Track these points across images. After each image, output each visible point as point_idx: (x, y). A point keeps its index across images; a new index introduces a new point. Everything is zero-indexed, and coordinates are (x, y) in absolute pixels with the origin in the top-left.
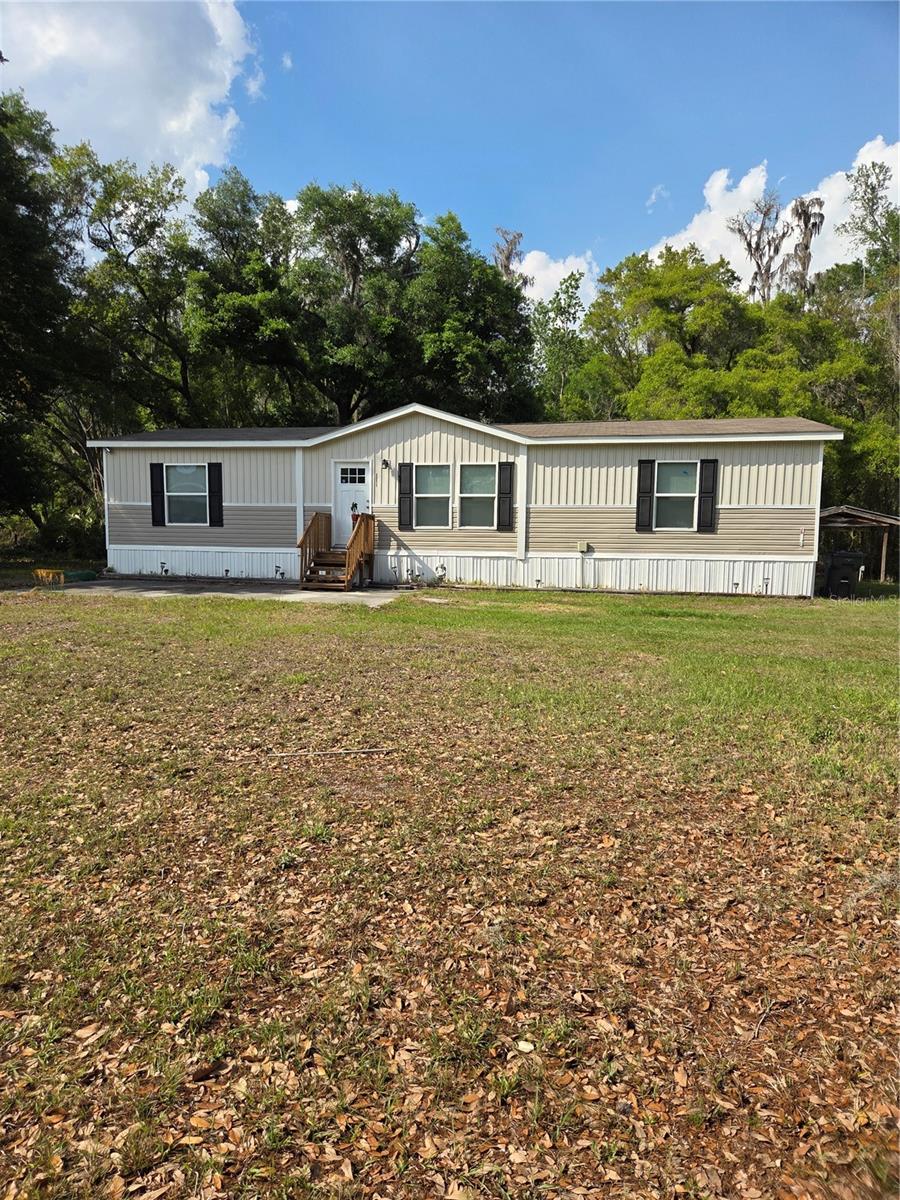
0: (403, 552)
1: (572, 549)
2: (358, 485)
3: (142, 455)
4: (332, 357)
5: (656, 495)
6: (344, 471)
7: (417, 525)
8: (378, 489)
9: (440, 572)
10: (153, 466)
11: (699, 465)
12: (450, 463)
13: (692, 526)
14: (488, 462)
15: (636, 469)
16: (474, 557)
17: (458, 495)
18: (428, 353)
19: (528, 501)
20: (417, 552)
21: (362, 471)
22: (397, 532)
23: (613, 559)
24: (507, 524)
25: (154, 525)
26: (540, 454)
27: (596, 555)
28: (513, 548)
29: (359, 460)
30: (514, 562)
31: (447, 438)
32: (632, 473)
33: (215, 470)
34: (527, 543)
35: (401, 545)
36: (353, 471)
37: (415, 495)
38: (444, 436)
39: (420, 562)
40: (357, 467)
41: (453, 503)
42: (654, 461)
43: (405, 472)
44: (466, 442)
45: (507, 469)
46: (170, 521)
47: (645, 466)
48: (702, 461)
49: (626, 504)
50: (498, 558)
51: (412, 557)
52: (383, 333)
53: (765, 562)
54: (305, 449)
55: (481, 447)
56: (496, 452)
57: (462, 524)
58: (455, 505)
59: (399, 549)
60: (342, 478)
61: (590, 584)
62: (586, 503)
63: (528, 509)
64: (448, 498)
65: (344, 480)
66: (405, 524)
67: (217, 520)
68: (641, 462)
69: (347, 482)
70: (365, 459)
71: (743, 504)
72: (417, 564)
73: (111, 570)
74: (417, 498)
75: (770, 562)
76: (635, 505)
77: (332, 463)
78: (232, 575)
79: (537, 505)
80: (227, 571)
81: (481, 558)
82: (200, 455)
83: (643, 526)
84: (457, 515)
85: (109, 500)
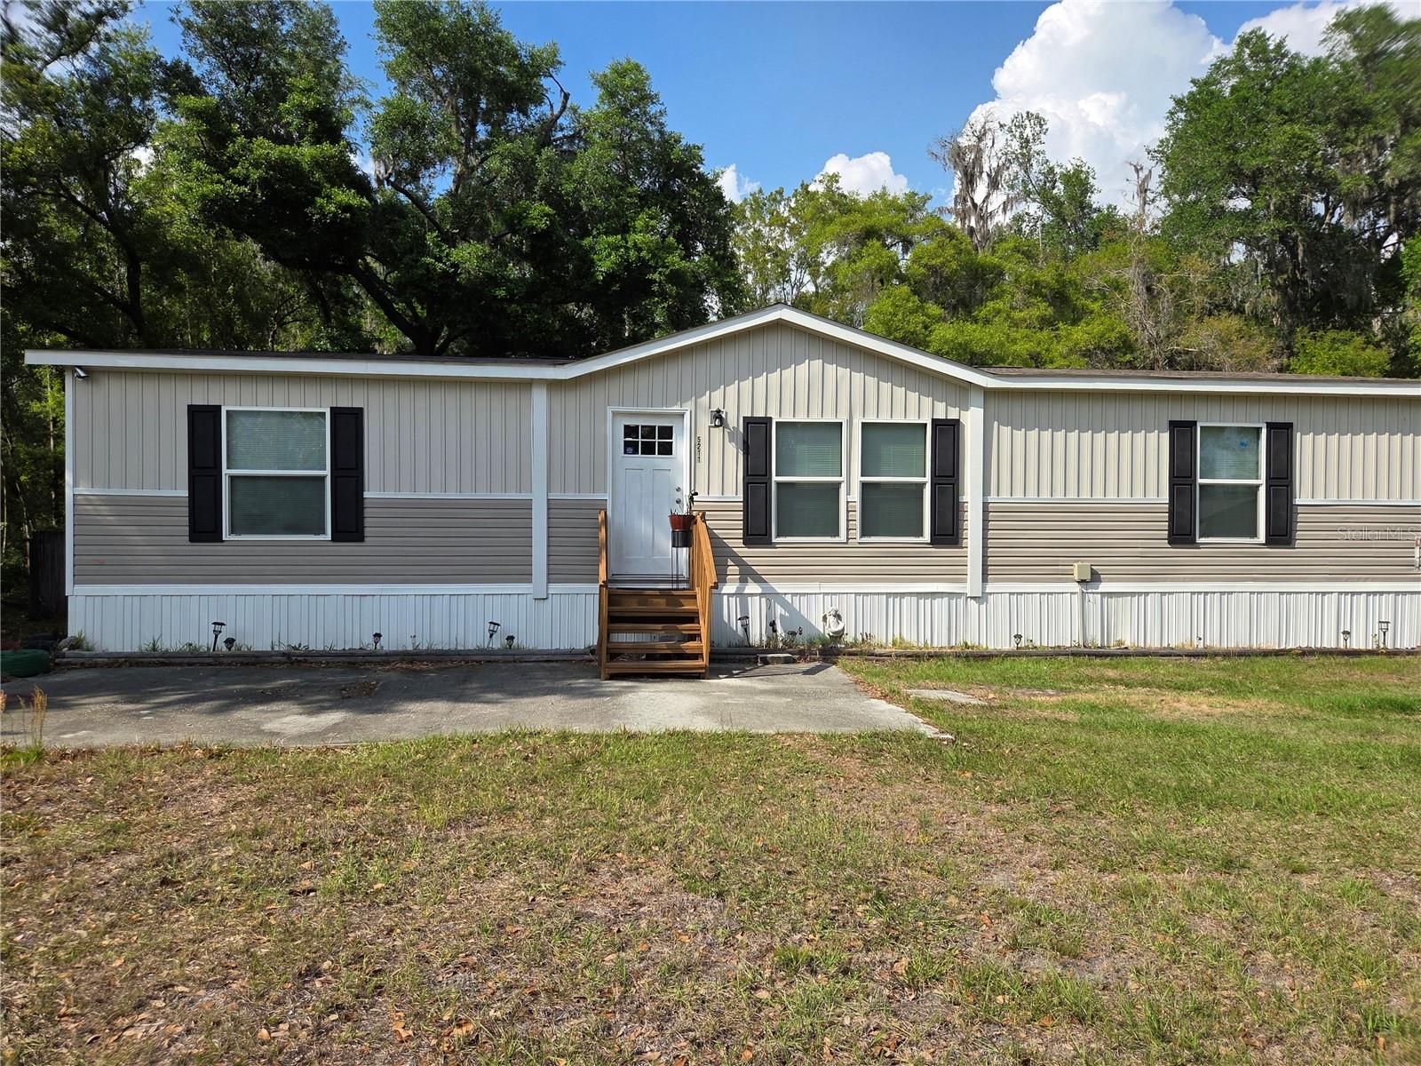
0: (753, 588)
1: (1064, 576)
2: (657, 459)
3: (167, 388)
4: (439, 260)
5: (1200, 481)
6: (630, 431)
7: (778, 535)
8: (702, 467)
9: (833, 627)
10: (193, 411)
11: (1264, 432)
12: (842, 418)
13: (1254, 534)
14: (912, 419)
15: (1166, 437)
16: (888, 595)
17: (857, 479)
18: (605, 265)
19: (986, 492)
20: (779, 588)
21: (667, 432)
22: (742, 551)
23: (1132, 594)
24: (948, 533)
25: (191, 540)
26: (1003, 407)
27: (1104, 587)
28: (960, 577)
29: (665, 409)
30: (961, 601)
31: (837, 373)
32: (1158, 444)
33: (348, 425)
34: (985, 565)
35: (747, 574)
36: (649, 431)
37: (775, 478)
38: (830, 368)
39: (785, 605)
40: (658, 423)
41: (848, 493)
42: (1195, 423)
43: (755, 435)
44: (871, 381)
45: (948, 432)
46: (233, 531)
47: (1181, 432)
48: (1270, 426)
49: (1152, 496)
50: (934, 595)
51: (771, 596)
52: (533, 228)
53: (1368, 593)
54: (553, 385)
55: (899, 391)
56: (927, 401)
57: (863, 534)
58: (850, 497)
59: (743, 580)
60: (627, 444)
61: (1095, 637)
62: (1085, 495)
63: (985, 505)
64: (839, 484)
65: (630, 448)
66: (756, 534)
67: (350, 526)
68: (1174, 425)
69: (636, 452)
70: (676, 408)
71: (1333, 499)
72: (779, 610)
73: (77, 644)
74: (779, 484)
75: (1375, 593)
76: (1165, 497)
77: (610, 415)
78: (388, 644)
79: (998, 498)
80: (378, 636)
81: (903, 595)
82: (312, 391)
83: (1181, 534)
84: (857, 516)
85: (75, 485)
